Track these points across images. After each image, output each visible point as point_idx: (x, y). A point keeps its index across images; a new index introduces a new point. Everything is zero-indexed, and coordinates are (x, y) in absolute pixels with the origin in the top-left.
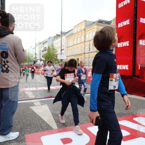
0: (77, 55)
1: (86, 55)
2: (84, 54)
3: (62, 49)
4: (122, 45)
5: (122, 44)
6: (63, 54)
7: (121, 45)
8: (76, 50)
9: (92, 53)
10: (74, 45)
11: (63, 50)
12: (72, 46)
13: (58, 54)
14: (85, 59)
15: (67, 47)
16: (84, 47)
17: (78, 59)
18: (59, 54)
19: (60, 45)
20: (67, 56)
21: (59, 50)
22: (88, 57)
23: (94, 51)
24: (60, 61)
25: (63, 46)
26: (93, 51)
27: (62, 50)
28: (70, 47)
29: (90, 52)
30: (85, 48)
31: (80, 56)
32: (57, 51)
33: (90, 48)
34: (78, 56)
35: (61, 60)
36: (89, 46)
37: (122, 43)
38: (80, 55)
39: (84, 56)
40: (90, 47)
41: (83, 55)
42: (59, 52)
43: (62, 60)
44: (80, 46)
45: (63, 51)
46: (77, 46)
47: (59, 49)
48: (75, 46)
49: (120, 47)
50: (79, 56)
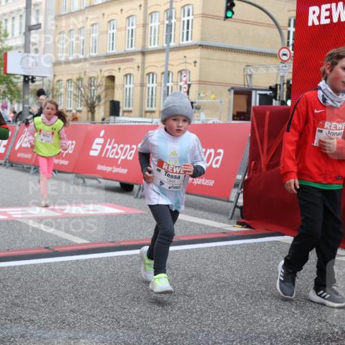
0: (107, 56)
1: (150, 59)
2: (143, 53)
3: (33, 22)
4: (330, 17)
5: (330, 10)
6: (36, 50)
7: (325, 14)
8: (101, 33)
9: (181, 54)
10: (92, 7)
11: (38, 26)
12: (81, 11)
13: (10, 49)
14: (146, 79)
15: (58, 17)
16: (142, 22)
17: (112, 78)
18: (17, 47)
19: (23, 5)
20: (57, 63)
21: (13, 26)
22: (159, 71)
23: (190, 42)
24: (20, 82)
25: (37, 11)
26: (185, 42)
27: (30, 28)
28: (71, 14)
29: (172, 44)
30: (145, 25)
31: (123, 66)
32: (6, 36)
33: (169, 26)
34: (113, 62)
35: (28, 80)
36: (170, 18)
37: (328, 6)
38: (122, 61)
39: (142, 67)
40: (173, 21)
41: (138, 58)
42: (15, 40)
43: (33, 80)
44: (125, 15)
45: (35, 36)
46: (107, 11)
47: (17, 21)
48: (98, 13)
49: (317, 23)
50: (116, 67)
